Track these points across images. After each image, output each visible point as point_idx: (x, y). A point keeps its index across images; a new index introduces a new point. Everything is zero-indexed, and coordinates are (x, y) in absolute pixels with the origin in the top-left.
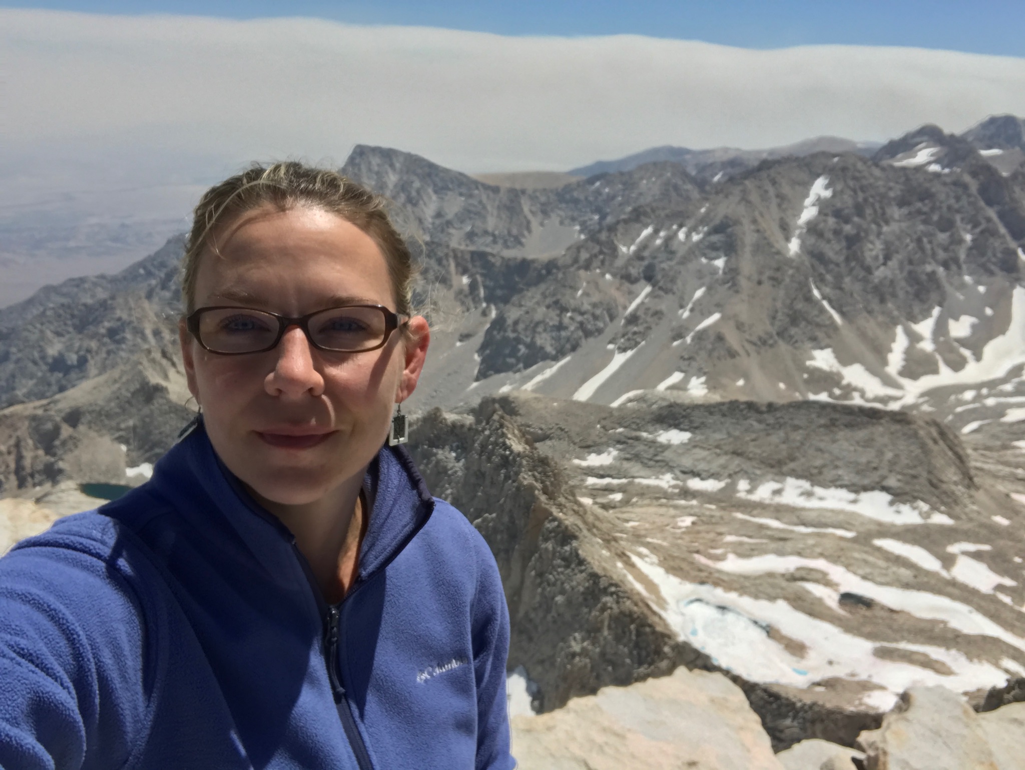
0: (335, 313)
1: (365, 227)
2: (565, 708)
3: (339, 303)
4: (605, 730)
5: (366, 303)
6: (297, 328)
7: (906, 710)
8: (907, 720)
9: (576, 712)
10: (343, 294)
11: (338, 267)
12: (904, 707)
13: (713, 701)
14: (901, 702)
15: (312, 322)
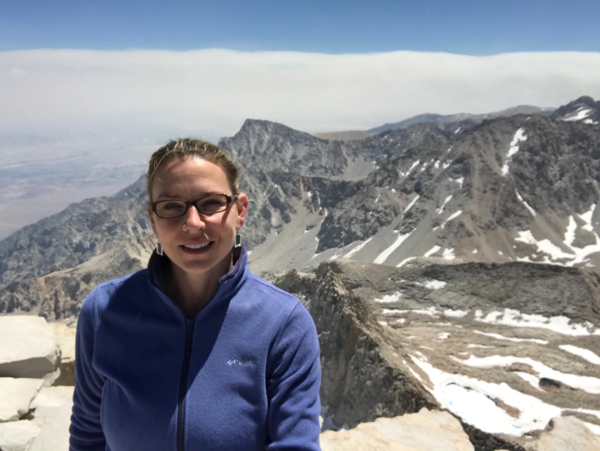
0: (207, 199)
1: (215, 162)
2: (356, 428)
3: (208, 194)
4: (378, 440)
5: (218, 194)
6: (192, 206)
7: (551, 430)
8: (551, 435)
9: (362, 430)
10: (209, 191)
11: (207, 181)
12: (550, 428)
13: (441, 426)
14: (549, 426)
15: (199, 203)
